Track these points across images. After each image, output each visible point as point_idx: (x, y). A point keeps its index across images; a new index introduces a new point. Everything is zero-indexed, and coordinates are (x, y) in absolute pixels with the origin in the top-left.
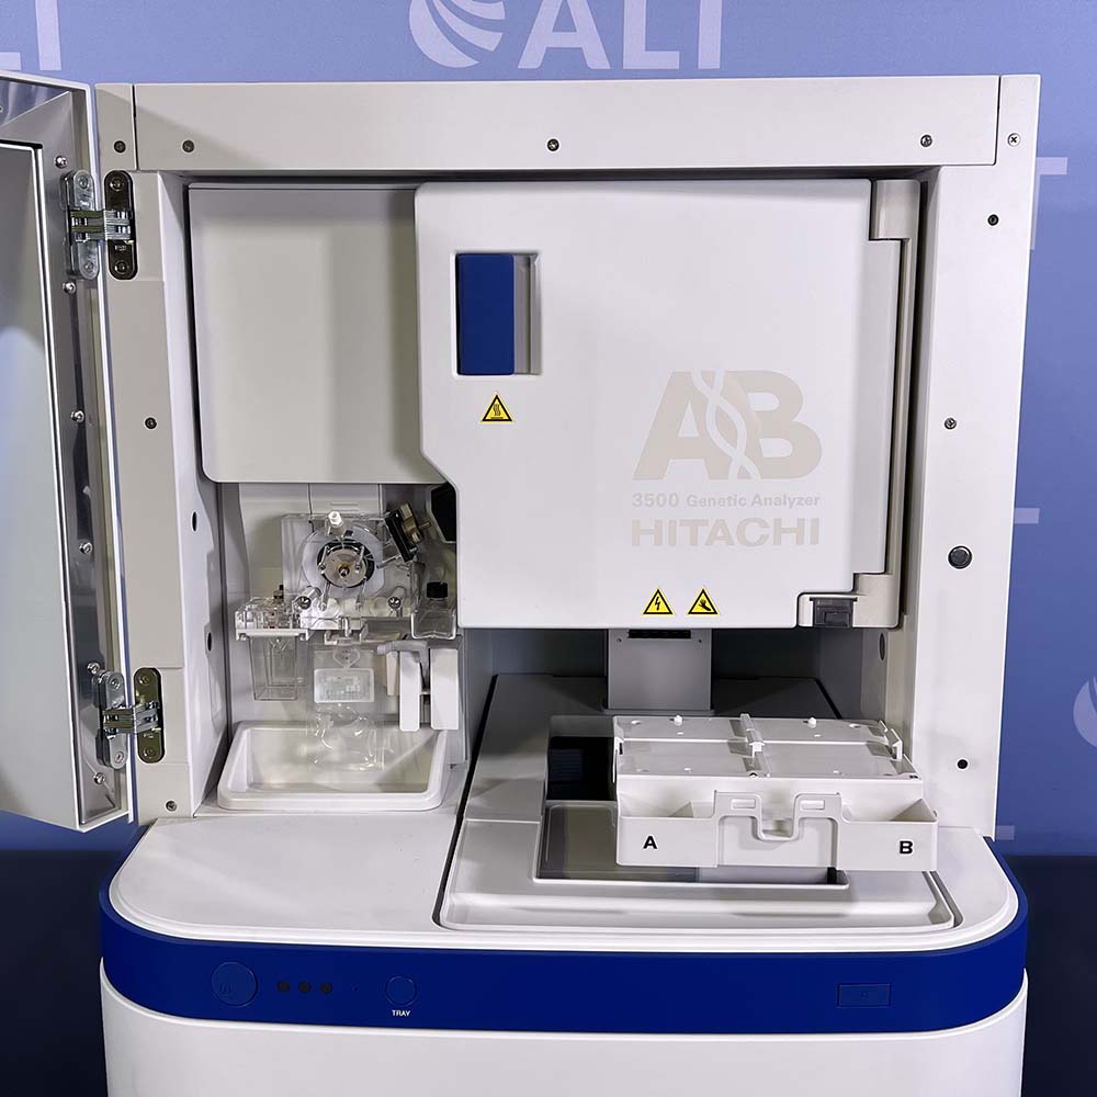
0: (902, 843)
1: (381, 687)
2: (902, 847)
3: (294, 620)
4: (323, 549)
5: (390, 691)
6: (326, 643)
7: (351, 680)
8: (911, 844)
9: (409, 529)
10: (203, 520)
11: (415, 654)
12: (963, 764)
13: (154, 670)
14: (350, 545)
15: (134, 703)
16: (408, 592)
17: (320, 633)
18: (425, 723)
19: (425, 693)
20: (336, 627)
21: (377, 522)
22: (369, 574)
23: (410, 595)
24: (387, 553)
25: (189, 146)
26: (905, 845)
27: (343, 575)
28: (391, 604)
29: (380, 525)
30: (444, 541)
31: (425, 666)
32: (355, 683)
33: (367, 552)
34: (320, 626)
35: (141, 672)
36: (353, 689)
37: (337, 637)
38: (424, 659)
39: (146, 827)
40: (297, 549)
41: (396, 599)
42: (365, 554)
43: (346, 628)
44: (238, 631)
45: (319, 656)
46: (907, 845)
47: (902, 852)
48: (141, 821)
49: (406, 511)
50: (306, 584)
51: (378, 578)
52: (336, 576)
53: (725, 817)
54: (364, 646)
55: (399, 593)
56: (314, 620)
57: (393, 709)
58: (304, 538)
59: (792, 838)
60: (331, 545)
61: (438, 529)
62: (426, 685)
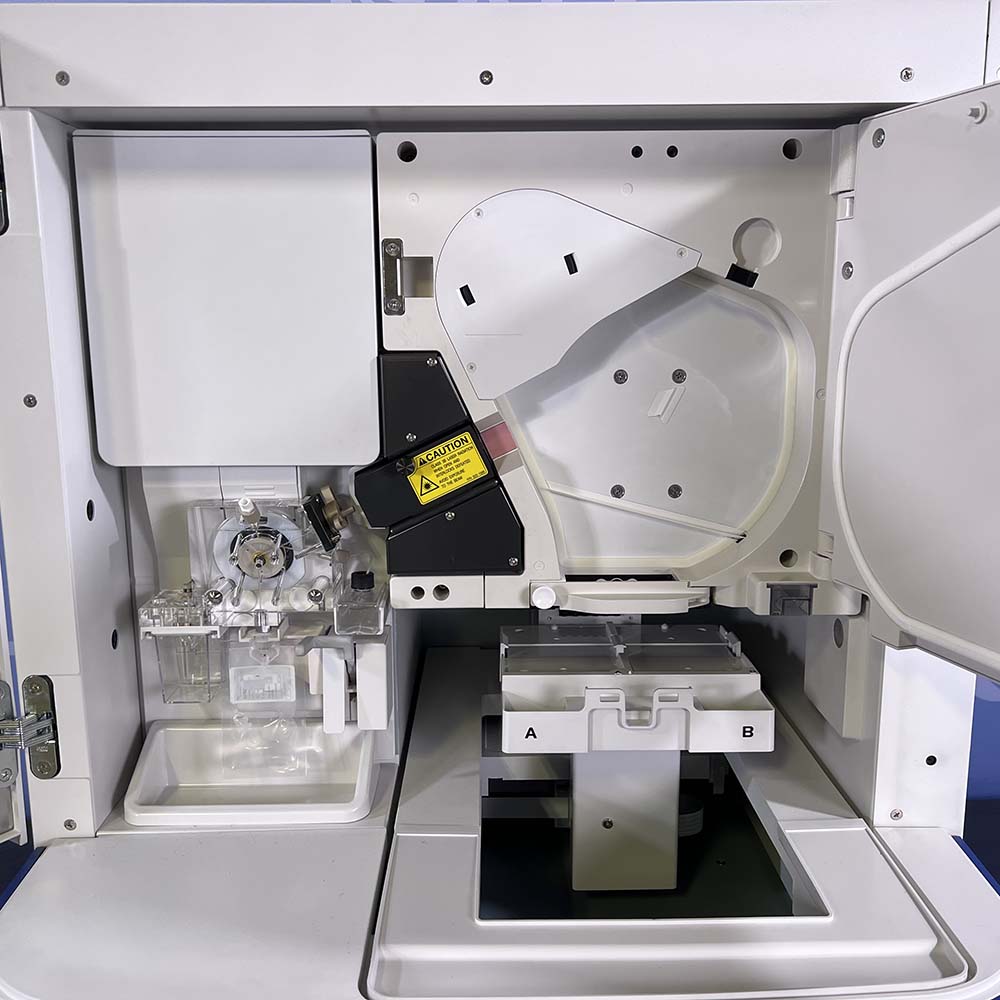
0: (744, 728)
1: (302, 684)
2: (745, 732)
3: (205, 616)
4: (236, 537)
5: (313, 690)
6: (241, 640)
7: (271, 678)
8: (752, 729)
9: (330, 514)
10: (102, 507)
11: (340, 649)
12: (931, 761)
13: (45, 677)
14: (266, 533)
15: (23, 714)
16: (331, 582)
17: (234, 629)
18: (351, 720)
19: (352, 691)
20: (251, 623)
21: (296, 508)
22: (288, 564)
23: (332, 586)
24: (307, 542)
25: (63, 78)
26: (747, 729)
27: (259, 566)
28: (311, 597)
29: (299, 511)
30: (369, 527)
31: (351, 661)
32: (275, 680)
33: (284, 539)
34: (235, 620)
35: (31, 681)
36: (273, 688)
37: (253, 634)
38: (349, 656)
39: (42, 849)
40: (208, 537)
41: (317, 592)
42: (282, 542)
43: (263, 622)
44: (143, 630)
45: (234, 654)
46: (749, 729)
47: (744, 736)
48: (37, 843)
49: (327, 494)
50: (220, 575)
51: (298, 567)
52: (250, 566)
53: (593, 710)
54: (283, 642)
55: (320, 584)
56: (228, 614)
57: (316, 705)
58: (213, 527)
59: (651, 726)
60: (244, 534)
61: (363, 513)
62: (352, 681)
